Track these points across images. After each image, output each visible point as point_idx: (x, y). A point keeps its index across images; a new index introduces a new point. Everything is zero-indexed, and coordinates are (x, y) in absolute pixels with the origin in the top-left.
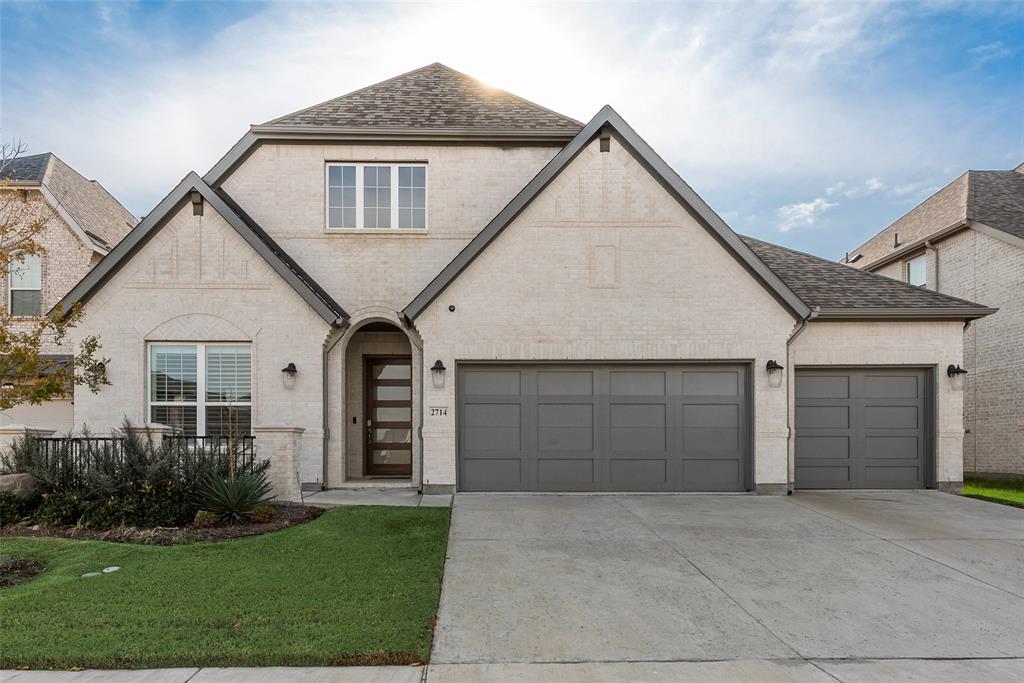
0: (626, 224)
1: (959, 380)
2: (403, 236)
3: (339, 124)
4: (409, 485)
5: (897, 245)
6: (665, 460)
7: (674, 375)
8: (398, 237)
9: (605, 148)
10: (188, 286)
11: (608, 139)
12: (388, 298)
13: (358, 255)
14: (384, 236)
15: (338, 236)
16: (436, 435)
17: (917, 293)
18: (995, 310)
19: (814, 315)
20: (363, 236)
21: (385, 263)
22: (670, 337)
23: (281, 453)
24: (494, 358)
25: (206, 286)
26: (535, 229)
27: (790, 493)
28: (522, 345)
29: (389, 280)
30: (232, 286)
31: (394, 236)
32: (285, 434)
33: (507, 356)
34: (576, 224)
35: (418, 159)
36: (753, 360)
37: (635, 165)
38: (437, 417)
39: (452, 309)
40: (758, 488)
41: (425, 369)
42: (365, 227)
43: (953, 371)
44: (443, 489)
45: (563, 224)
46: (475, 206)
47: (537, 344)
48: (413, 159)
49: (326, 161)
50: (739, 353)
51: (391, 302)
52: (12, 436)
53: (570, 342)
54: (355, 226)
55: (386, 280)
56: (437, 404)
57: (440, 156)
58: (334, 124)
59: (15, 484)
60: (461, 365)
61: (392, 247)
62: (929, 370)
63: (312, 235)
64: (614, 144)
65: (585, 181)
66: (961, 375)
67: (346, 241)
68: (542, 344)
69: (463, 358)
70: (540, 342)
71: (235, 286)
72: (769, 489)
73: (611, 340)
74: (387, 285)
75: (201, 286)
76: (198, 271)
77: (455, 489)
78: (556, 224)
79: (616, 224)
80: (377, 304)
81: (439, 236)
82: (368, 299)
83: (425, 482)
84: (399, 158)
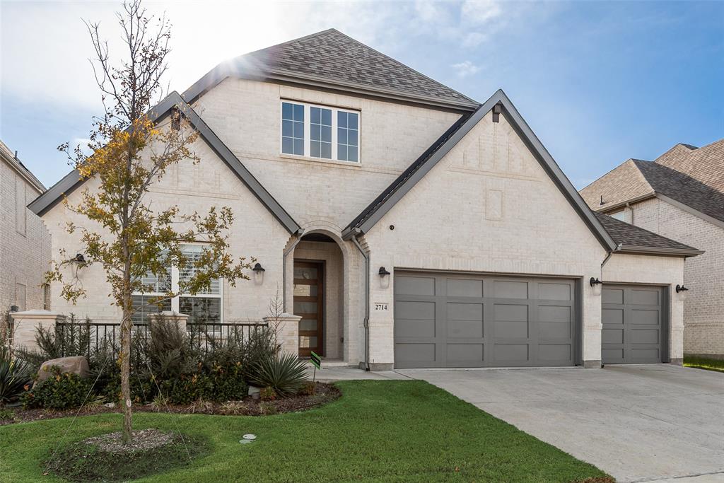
0: (508, 176)
1: (682, 294)
2: (342, 167)
3: (292, 70)
4: (346, 364)
5: (602, 204)
6: (528, 345)
7: (533, 285)
8: (339, 166)
9: (496, 120)
10: (166, 191)
11: (498, 114)
12: (331, 215)
13: (307, 178)
14: (327, 165)
15: (292, 161)
16: (380, 325)
17: (658, 238)
18: (703, 252)
19: (619, 249)
20: (311, 163)
21: (329, 187)
22: (535, 258)
23: (289, 338)
24: (421, 267)
25: (183, 192)
26: (450, 173)
27: (603, 367)
28: (441, 258)
29: (332, 200)
30: (206, 194)
31: (335, 166)
32: (293, 323)
33: (430, 266)
34: (477, 172)
35: (354, 107)
36: (582, 277)
37: (514, 134)
38: (380, 311)
39: (392, 228)
40: (585, 363)
41: (371, 273)
42: (338, 159)
43: (678, 289)
44: (385, 366)
45: (468, 171)
46: (396, 149)
47: (451, 258)
48: (350, 106)
49: (281, 98)
50: (575, 272)
51: (333, 218)
52: (39, 321)
53: (472, 258)
54: (331, 158)
55: (329, 200)
56: (381, 301)
57: (371, 108)
58: (288, 69)
59: (75, 366)
60: (398, 271)
61: (333, 173)
62: (665, 288)
63: (270, 158)
64: (501, 117)
65: (482, 141)
66: (684, 291)
67: (297, 165)
68: (454, 258)
69: (399, 266)
70: (452, 257)
71: (210, 195)
72: (591, 364)
73: (499, 258)
74: (331, 204)
75: (179, 192)
76: (176, 179)
77: (393, 366)
78: (464, 171)
79: (502, 175)
80: (322, 219)
81: (371, 170)
82: (315, 214)
83: (371, 361)
84: (339, 104)
